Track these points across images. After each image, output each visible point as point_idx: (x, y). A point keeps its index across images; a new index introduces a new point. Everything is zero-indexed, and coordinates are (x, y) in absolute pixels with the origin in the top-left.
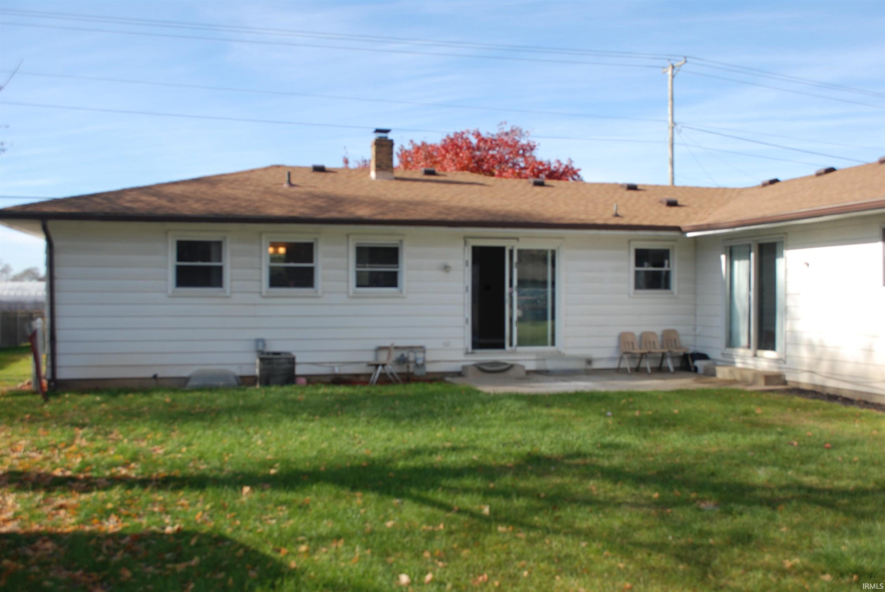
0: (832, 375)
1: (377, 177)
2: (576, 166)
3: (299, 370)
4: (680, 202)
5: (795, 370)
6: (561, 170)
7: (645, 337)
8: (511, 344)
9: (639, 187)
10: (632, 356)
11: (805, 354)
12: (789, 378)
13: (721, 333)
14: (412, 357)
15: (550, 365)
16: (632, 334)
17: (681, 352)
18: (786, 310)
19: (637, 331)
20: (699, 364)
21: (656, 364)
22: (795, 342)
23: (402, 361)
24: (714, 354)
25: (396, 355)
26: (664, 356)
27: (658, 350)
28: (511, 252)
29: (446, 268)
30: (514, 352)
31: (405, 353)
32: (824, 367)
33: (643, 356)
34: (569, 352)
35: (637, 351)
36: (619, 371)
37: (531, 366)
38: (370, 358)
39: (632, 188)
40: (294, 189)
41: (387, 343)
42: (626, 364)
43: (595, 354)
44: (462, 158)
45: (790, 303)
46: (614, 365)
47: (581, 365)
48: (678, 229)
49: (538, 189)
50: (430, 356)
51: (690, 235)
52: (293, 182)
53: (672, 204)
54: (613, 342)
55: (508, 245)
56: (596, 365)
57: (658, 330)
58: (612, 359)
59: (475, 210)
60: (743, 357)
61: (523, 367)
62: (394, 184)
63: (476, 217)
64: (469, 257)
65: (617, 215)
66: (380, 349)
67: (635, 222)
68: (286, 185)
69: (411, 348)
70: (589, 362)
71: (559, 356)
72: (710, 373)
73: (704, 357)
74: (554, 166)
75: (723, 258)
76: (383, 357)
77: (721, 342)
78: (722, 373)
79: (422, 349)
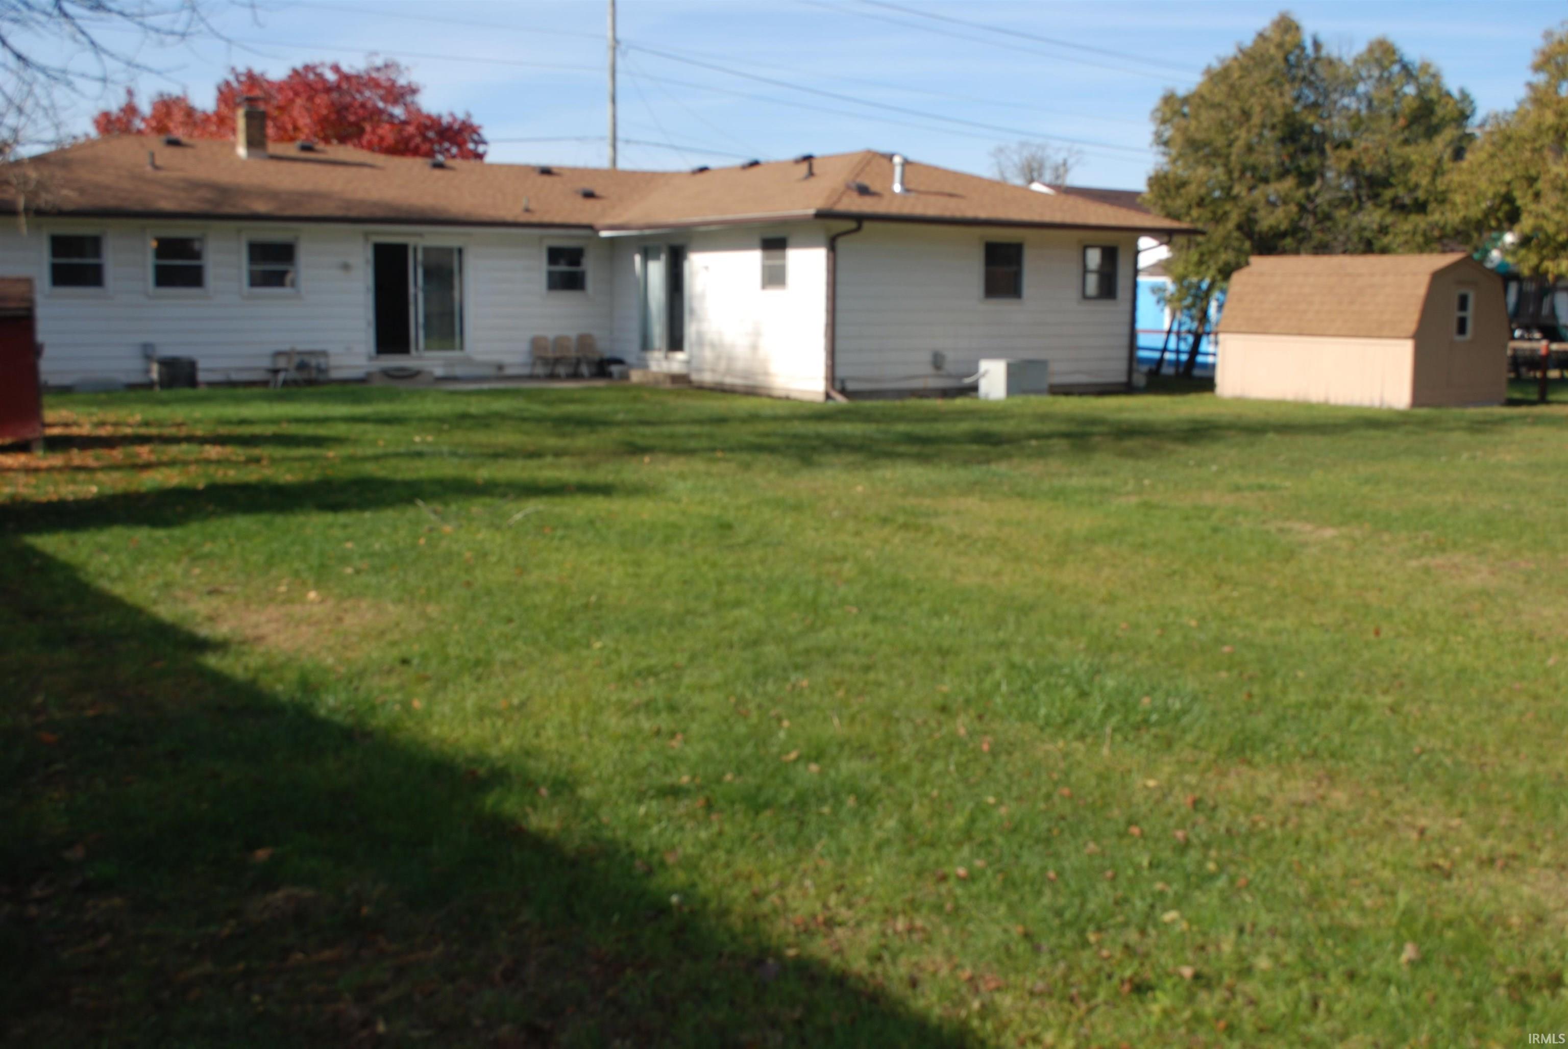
0: (729, 371)
1: (250, 154)
2: (476, 121)
3: (202, 376)
4: (598, 191)
5: (700, 370)
6: (456, 126)
7: (559, 342)
8: (417, 348)
9: (555, 171)
10: (545, 361)
11: (708, 354)
12: (695, 377)
13: (635, 337)
14: (313, 362)
15: (459, 371)
16: (545, 339)
17: (596, 357)
18: (692, 311)
19: (551, 335)
20: (615, 369)
21: (570, 370)
22: (701, 341)
23: (302, 367)
24: (630, 358)
25: (296, 360)
26: (578, 362)
27: (573, 354)
28: (415, 250)
29: (346, 267)
30: (420, 358)
31: (307, 358)
32: (723, 365)
33: (557, 361)
34: (480, 357)
35: (550, 355)
36: (532, 377)
37: (439, 372)
38: (267, 363)
39: (546, 171)
40: (161, 174)
41: (286, 347)
42: (540, 370)
43: (507, 359)
44: (319, 105)
45: (696, 305)
46: (526, 371)
47: (492, 372)
48: (590, 227)
49: (438, 173)
50: (333, 361)
51: (604, 234)
52: (159, 162)
53: (589, 195)
54: (525, 346)
55: (411, 241)
56: (509, 371)
57: (573, 334)
58: (524, 365)
59: (375, 204)
60: (658, 360)
61: (431, 373)
62: (272, 166)
63: (379, 213)
64: (370, 254)
65: (527, 210)
66: (278, 354)
67: (547, 219)
68: (149, 168)
69: (312, 353)
70: (500, 367)
71: (469, 361)
72: (625, 377)
73: (620, 362)
74: (446, 120)
75: (638, 259)
76: (282, 363)
77: (635, 346)
78: (636, 376)
79: (324, 354)
